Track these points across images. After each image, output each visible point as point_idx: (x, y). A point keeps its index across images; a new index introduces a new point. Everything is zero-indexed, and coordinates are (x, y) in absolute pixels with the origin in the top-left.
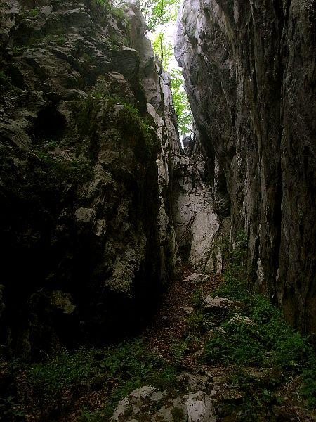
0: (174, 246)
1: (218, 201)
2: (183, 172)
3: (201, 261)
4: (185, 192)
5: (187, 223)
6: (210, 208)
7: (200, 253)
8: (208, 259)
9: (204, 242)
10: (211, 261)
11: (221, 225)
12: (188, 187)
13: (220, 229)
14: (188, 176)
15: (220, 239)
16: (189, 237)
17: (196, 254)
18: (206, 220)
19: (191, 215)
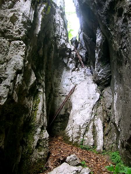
0: (38, 117)
1: (99, 71)
2: (68, 54)
3: (79, 133)
4: (68, 69)
5: (67, 94)
6: (90, 79)
7: (78, 123)
8: (87, 130)
9: (83, 112)
10: (89, 134)
11: (101, 95)
12: (72, 66)
13: (100, 99)
14: (72, 58)
15: (100, 109)
16: (68, 106)
17: (74, 124)
18: (86, 90)
19: (72, 86)
